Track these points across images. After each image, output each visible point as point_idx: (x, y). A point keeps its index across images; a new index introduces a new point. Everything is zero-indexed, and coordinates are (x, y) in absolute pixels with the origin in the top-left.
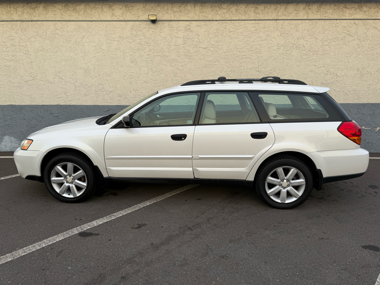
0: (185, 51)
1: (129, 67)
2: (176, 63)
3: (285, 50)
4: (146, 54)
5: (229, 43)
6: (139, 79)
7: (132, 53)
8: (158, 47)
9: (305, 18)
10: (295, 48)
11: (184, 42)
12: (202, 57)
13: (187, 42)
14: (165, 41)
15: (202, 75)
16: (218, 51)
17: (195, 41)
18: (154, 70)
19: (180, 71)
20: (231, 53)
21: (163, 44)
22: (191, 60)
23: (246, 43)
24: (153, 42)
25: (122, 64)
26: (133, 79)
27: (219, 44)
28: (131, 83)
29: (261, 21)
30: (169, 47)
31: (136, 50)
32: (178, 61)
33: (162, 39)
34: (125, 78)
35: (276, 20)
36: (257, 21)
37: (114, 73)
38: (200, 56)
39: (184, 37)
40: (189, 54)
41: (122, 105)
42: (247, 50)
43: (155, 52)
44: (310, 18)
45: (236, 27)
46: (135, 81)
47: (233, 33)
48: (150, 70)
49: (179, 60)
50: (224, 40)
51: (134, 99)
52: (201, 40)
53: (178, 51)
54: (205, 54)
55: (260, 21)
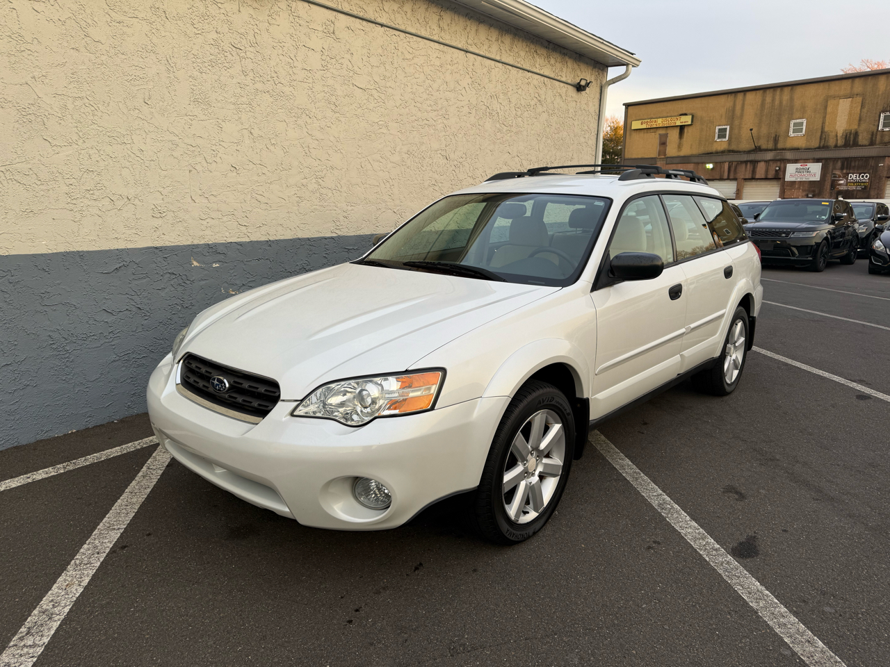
0: (326, 89)
1: (186, 118)
2: (309, 121)
3: (477, 117)
4: (235, 81)
5: (403, 86)
6: (218, 160)
7: (196, 73)
8: (266, 66)
9: (498, 58)
10: (488, 114)
11: (323, 62)
12: (359, 110)
13: (329, 66)
14: (280, 52)
15: (360, 156)
16: (386, 101)
17: (345, 66)
18: (256, 132)
19: (316, 142)
20: (407, 109)
21: (278, 60)
22: (338, 115)
23: (428, 92)
24: (251, 49)
25: (165, 104)
26: (199, 159)
27: (388, 84)
28: (194, 171)
29: (448, 47)
30: (291, 73)
31: (206, 65)
32: (312, 114)
33: (275, 45)
34: (174, 153)
35: (467, 52)
36: (442, 46)
37: (138, 132)
38: (356, 109)
39: (323, 50)
40: (333, 99)
41: (168, 244)
42: (430, 108)
43: (257, 79)
44: (503, 60)
45: (414, 51)
46: (205, 164)
47: (409, 63)
48: (246, 133)
49: (314, 110)
50: (394, 75)
51: (204, 223)
52: (356, 68)
53: (311, 85)
54: (365, 104)
55: (446, 47)
